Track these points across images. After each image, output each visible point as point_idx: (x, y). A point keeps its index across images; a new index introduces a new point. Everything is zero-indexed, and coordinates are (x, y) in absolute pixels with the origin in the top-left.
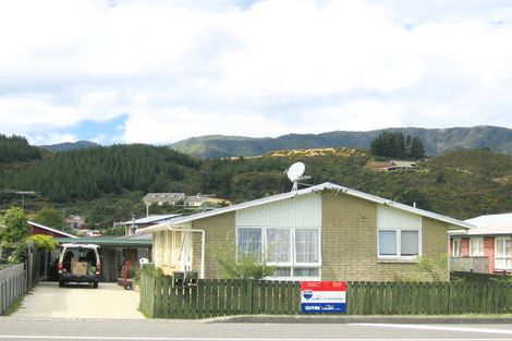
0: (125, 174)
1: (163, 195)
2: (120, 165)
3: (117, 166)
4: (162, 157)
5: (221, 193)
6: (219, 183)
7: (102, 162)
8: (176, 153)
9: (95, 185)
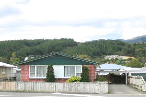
0: (103, 49)
1: (111, 56)
2: (102, 46)
3: (101, 47)
4: (116, 43)
5: (131, 55)
6: (130, 51)
7: (96, 46)
8: (121, 42)
9: (92, 53)
